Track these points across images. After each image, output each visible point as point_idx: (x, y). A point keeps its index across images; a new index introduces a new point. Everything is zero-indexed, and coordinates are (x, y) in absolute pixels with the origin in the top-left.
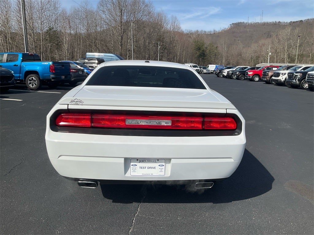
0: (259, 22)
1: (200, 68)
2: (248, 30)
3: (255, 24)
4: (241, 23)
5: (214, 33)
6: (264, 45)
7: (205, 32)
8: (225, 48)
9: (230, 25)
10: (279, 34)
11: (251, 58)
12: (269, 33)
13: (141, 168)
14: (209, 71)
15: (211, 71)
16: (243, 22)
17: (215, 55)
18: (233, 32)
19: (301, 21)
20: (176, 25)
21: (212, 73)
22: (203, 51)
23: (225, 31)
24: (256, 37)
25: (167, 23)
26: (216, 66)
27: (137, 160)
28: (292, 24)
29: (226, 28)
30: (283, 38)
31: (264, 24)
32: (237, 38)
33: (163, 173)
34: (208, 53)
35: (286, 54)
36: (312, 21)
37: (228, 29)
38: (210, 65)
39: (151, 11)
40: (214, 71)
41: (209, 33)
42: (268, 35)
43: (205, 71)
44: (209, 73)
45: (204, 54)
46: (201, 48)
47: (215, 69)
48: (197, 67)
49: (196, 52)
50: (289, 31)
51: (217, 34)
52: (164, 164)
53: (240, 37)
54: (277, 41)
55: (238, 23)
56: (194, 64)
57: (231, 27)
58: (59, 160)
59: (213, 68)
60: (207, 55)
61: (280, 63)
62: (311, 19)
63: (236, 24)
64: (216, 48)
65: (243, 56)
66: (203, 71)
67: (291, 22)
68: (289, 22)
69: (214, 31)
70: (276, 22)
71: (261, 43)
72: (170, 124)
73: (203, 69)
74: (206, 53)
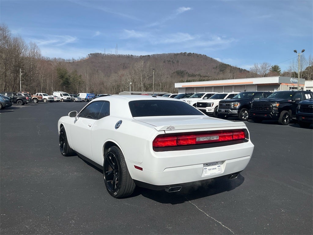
0: (115, 54)
1: (71, 96)
2: (106, 61)
3: (111, 56)
4: (98, 54)
5: (73, 62)
6: (123, 75)
7: (64, 60)
8: (88, 77)
9: (88, 55)
10: (135, 66)
11: (113, 87)
12: (124, 65)
13: (209, 170)
14: (81, 99)
15: (83, 99)
16: (101, 53)
17: (80, 83)
18: (92, 62)
19: (149, 56)
20: (35, 51)
21: (83, 101)
22: (67, 79)
23: (84, 61)
24: (113, 67)
25: (26, 49)
26: (87, 95)
27: (207, 165)
28: (142, 57)
29: (85, 58)
30: (138, 69)
31: (120, 57)
32: (96, 67)
33: (220, 172)
34: (72, 81)
35: (142, 83)
36: (156, 56)
37: (87, 58)
38: (81, 94)
39: (6, 35)
40: (85, 99)
41: (68, 62)
42: (123, 67)
43: (76, 99)
44: (81, 101)
45: (68, 82)
46: (64, 77)
47: (86, 97)
48: (68, 95)
49: (60, 80)
50: (143, 64)
51: (76, 62)
52: (220, 165)
53: (99, 67)
54: (134, 72)
55: (96, 54)
56: (64, 92)
57: (89, 57)
58: (164, 172)
59: (84, 96)
60: (71, 83)
61: (138, 91)
62: (156, 55)
63: (94, 54)
64: (80, 76)
65: (105, 84)
66: (74, 99)
67: (141, 56)
68: (140, 56)
69: (73, 59)
70: (129, 55)
71: (120, 73)
72: (218, 139)
73: (74, 97)
74: (69, 81)
